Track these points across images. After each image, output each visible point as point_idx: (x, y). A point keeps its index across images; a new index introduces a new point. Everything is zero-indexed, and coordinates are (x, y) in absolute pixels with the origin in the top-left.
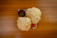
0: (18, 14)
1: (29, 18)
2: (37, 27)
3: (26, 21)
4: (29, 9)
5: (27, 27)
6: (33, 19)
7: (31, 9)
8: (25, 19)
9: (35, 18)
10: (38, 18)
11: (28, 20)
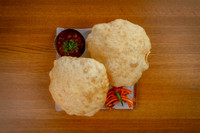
0: (57, 44)
1: (98, 63)
2: (135, 103)
3: (85, 72)
4: (100, 27)
5: (89, 97)
6: (114, 65)
7: (107, 25)
8: (82, 63)
9: (125, 62)
10: (135, 60)
11: (94, 67)
